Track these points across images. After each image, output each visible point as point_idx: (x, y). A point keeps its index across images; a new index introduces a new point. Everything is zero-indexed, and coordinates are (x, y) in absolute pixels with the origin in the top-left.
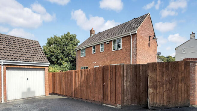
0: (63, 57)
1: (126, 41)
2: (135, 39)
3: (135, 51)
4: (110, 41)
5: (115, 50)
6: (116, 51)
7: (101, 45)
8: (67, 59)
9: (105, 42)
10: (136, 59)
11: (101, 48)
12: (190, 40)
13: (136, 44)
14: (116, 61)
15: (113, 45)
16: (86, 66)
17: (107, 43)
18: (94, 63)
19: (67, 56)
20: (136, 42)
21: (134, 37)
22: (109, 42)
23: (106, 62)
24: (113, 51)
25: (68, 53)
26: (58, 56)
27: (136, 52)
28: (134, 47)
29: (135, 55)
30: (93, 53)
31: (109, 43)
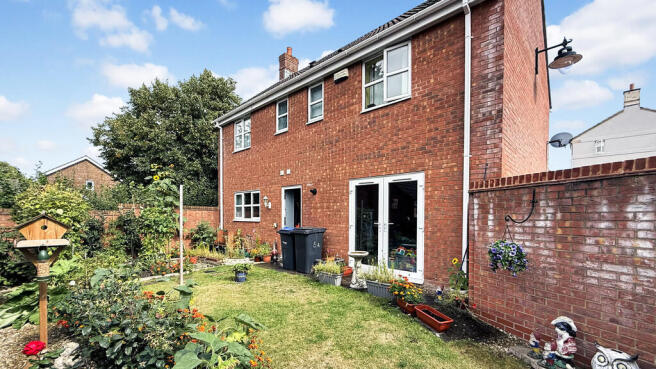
0: (183, 158)
1: (437, 48)
2: (493, 27)
3: (489, 100)
4: (350, 67)
5: (373, 105)
6: (380, 112)
7: (313, 91)
8: (197, 164)
9: (330, 76)
10: (496, 146)
11: (310, 104)
12: (622, 111)
13: (500, 58)
14: (380, 163)
15: (364, 86)
16: (254, 187)
17: (337, 76)
18: (282, 173)
19: (199, 154)
20: (499, 46)
21: (485, 20)
22: (345, 73)
23: (331, 169)
24: (364, 110)
25: (200, 144)
26: (162, 151)
27: (499, 100)
28: (484, 78)
29: (490, 118)
30: (278, 132)
31: (345, 79)
